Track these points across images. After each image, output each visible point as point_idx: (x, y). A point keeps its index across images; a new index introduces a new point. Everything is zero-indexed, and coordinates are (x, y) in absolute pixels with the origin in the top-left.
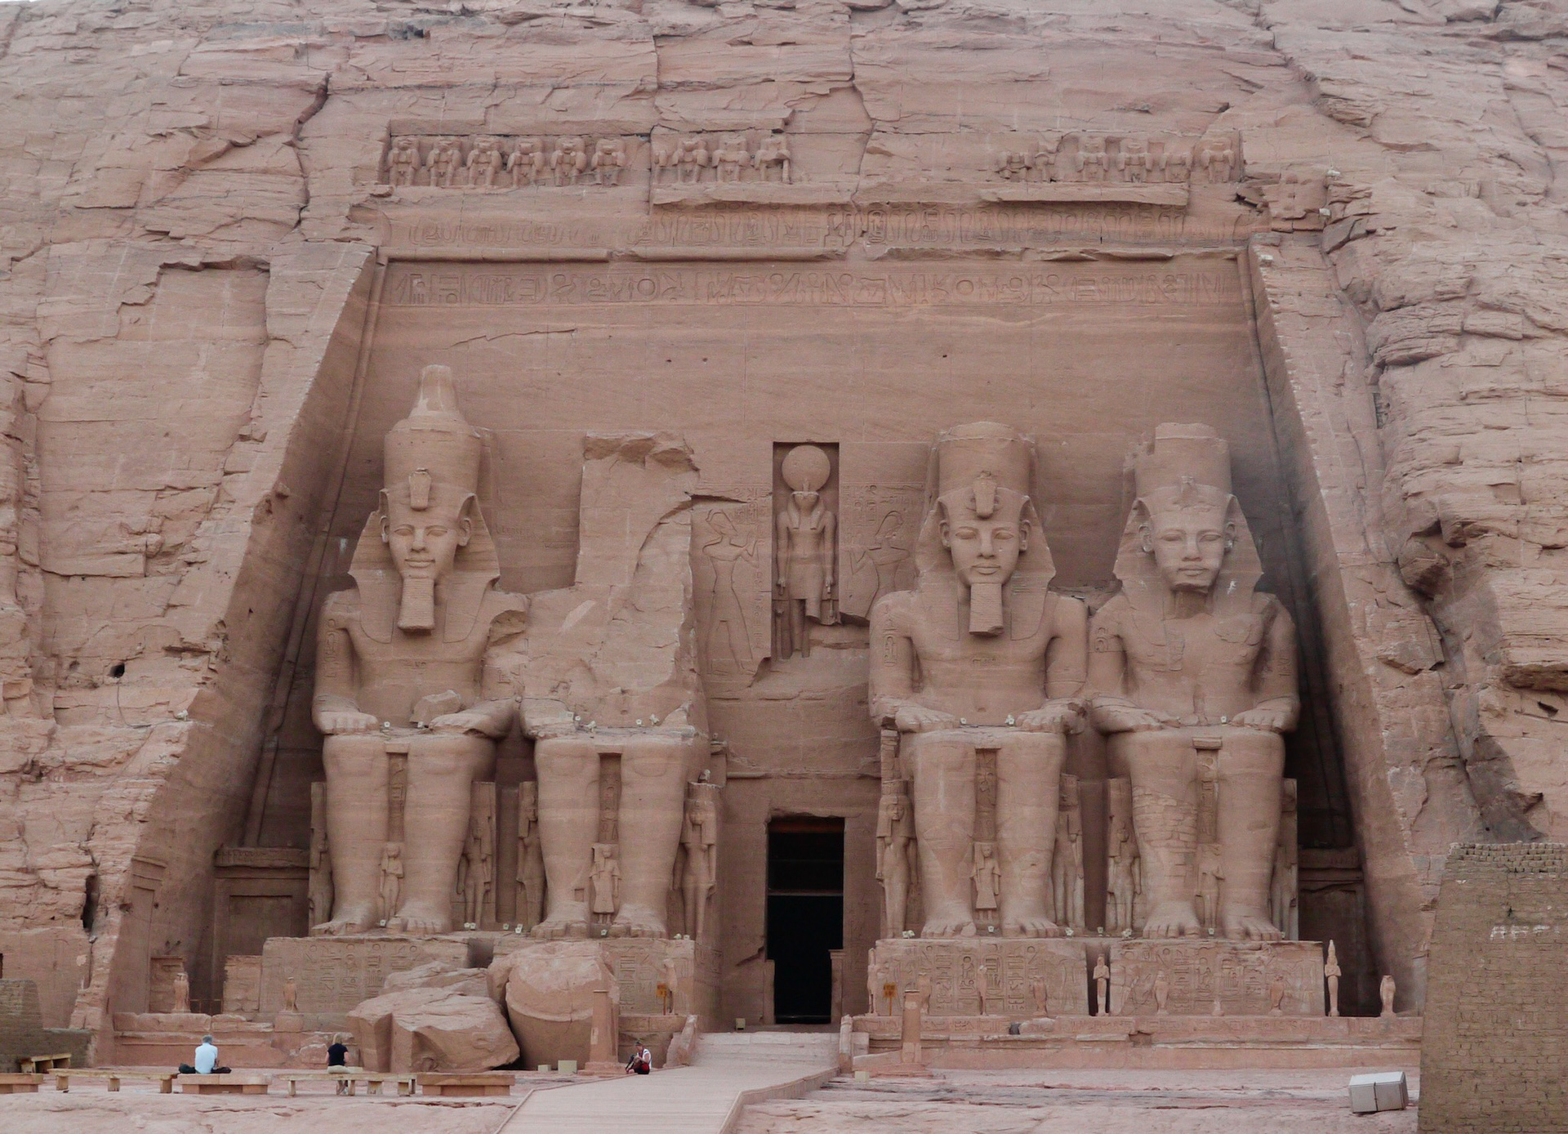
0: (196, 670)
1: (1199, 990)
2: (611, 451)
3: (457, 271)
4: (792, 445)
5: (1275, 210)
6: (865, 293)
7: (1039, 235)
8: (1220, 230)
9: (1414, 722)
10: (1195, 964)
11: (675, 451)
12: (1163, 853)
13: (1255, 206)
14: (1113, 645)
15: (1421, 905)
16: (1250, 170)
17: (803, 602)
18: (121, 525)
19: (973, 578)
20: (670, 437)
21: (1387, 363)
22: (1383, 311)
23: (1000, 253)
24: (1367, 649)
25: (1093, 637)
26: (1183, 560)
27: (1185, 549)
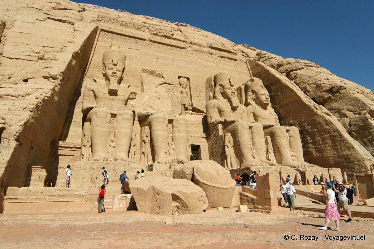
0: (53, 82)
2: (147, 72)
3: (115, 35)
6: (191, 55)
8: (242, 58)
11: (160, 74)
14: (252, 114)
16: (244, 52)
17: (184, 105)
18: (31, 51)
19: (231, 97)
20: (159, 71)
21: (292, 71)
22: (284, 65)
23: (211, 54)
24: (318, 111)
25: (248, 112)
26: (266, 99)
27: (266, 96)
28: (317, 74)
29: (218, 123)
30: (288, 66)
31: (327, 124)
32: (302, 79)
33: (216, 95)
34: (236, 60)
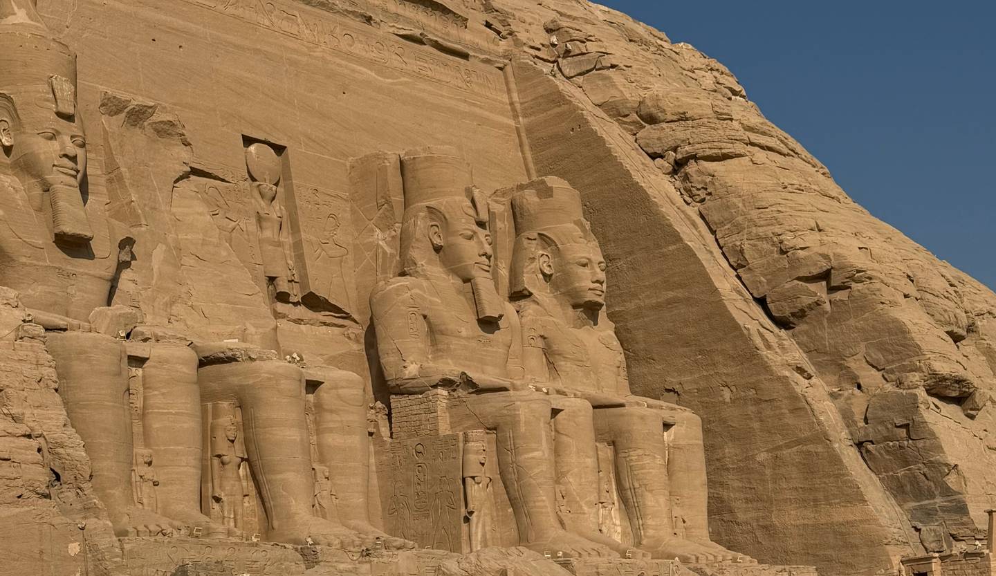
5: (521, 39)
8: (488, 44)
9: (830, 413)
13: (499, 33)
14: (540, 342)
16: (496, 5)
17: (273, 281)
19: (476, 271)
21: (695, 158)
22: (663, 121)
24: (774, 358)
25: (526, 334)
26: (593, 282)
27: (594, 274)
28: (785, 195)
29: (435, 387)
30: (680, 132)
31: (796, 410)
32: (728, 207)
33: (415, 254)
34: (465, 56)
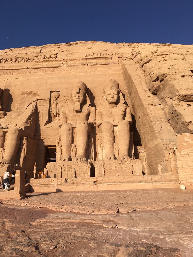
1: (114, 171)
2: (26, 94)
3: (6, 71)
4: (53, 92)
5: (124, 57)
6: (65, 71)
7: (90, 63)
8: (116, 61)
9: (157, 114)
10: (113, 165)
11: (36, 93)
12: (107, 144)
13: (121, 58)
14: (100, 113)
15: (164, 149)
16: (120, 53)
17: (54, 114)
20: (35, 91)
21: (144, 64)
23: (84, 65)
24: (145, 103)
27: (111, 95)
34: (109, 64)
